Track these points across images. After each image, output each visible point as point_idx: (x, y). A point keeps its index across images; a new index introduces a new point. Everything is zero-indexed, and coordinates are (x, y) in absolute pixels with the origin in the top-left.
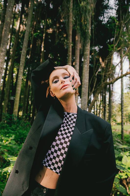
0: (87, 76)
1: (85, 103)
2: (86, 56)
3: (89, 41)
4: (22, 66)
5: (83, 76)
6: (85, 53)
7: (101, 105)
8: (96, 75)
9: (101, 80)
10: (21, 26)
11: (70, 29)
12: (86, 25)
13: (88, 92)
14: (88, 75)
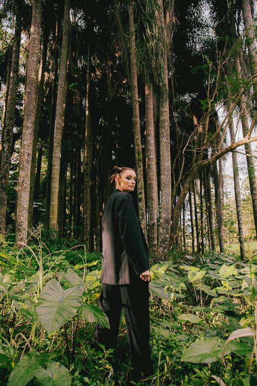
0: (168, 156)
1: (167, 199)
2: (164, 122)
3: (166, 100)
4: (57, 146)
5: (161, 156)
6: (162, 118)
7: (204, 205)
8: (183, 152)
9: (191, 159)
10: (46, 74)
11: (134, 77)
12: (159, 75)
13: (171, 181)
14: (169, 153)
